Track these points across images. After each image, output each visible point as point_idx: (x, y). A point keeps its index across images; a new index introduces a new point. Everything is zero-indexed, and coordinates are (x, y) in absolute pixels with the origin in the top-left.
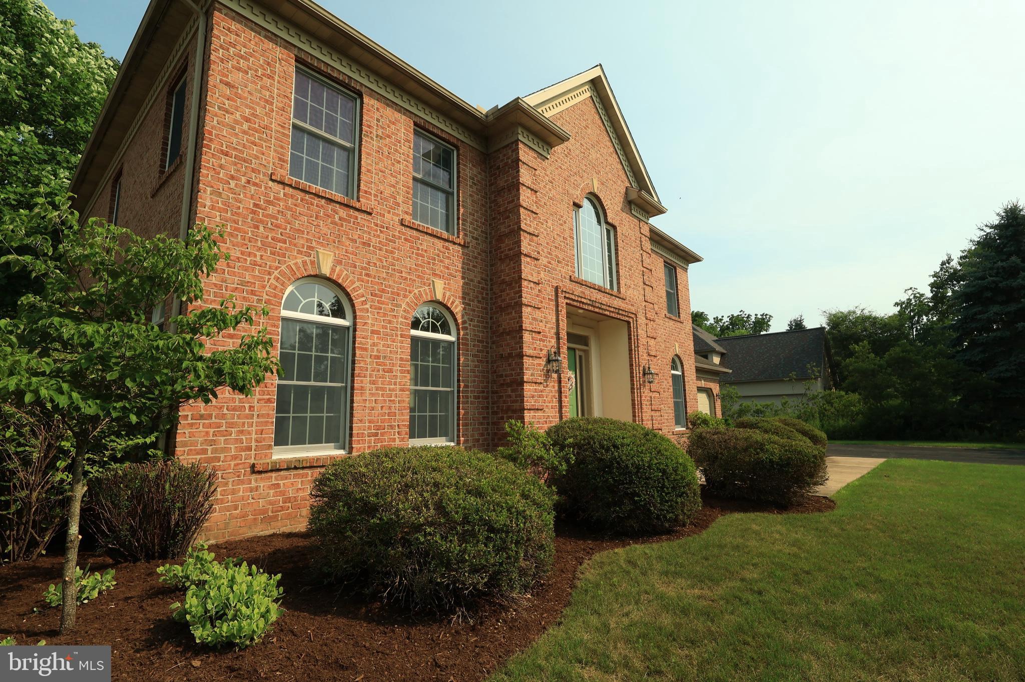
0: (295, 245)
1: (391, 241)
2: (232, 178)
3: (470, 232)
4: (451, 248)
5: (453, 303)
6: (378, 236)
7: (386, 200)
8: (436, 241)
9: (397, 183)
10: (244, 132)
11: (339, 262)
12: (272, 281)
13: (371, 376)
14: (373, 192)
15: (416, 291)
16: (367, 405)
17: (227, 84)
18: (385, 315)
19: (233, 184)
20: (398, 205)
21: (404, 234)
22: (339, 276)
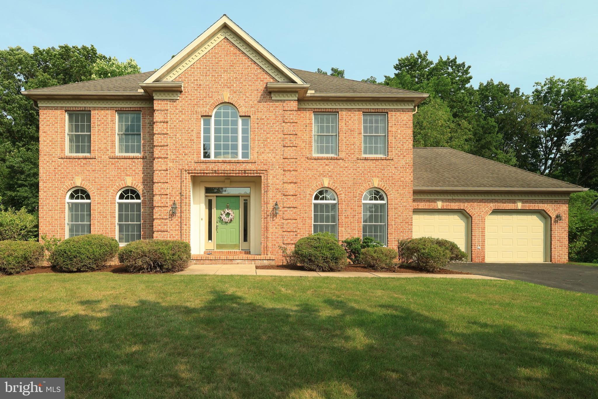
0: (68, 178)
1: (105, 166)
2: (48, 162)
3: (148, 150)
4: (136, 161)
5: (137, 186)
6: (99, 166)
7: (102, 150)
8: (128, 160)
9: (107, 141)
10: (50, 146)
11: (83, 180)
12: (61, 191)
13: (97, 219)
14: (96, 149)
15: (117, 184)
16: (96, 230)
17: (44, 132)
18: (103, 196)
19: (48, 163)
20: (108, 150)
21: (111, 162)
22: (83, 185)
